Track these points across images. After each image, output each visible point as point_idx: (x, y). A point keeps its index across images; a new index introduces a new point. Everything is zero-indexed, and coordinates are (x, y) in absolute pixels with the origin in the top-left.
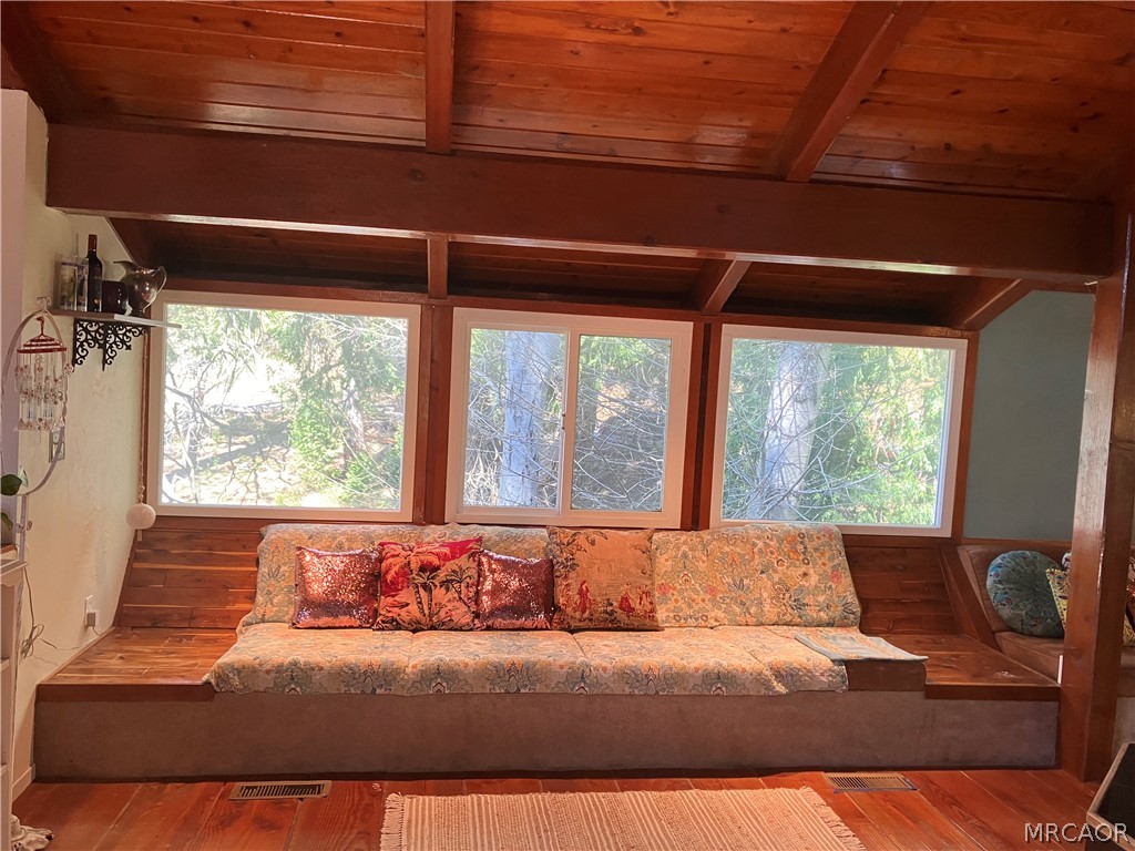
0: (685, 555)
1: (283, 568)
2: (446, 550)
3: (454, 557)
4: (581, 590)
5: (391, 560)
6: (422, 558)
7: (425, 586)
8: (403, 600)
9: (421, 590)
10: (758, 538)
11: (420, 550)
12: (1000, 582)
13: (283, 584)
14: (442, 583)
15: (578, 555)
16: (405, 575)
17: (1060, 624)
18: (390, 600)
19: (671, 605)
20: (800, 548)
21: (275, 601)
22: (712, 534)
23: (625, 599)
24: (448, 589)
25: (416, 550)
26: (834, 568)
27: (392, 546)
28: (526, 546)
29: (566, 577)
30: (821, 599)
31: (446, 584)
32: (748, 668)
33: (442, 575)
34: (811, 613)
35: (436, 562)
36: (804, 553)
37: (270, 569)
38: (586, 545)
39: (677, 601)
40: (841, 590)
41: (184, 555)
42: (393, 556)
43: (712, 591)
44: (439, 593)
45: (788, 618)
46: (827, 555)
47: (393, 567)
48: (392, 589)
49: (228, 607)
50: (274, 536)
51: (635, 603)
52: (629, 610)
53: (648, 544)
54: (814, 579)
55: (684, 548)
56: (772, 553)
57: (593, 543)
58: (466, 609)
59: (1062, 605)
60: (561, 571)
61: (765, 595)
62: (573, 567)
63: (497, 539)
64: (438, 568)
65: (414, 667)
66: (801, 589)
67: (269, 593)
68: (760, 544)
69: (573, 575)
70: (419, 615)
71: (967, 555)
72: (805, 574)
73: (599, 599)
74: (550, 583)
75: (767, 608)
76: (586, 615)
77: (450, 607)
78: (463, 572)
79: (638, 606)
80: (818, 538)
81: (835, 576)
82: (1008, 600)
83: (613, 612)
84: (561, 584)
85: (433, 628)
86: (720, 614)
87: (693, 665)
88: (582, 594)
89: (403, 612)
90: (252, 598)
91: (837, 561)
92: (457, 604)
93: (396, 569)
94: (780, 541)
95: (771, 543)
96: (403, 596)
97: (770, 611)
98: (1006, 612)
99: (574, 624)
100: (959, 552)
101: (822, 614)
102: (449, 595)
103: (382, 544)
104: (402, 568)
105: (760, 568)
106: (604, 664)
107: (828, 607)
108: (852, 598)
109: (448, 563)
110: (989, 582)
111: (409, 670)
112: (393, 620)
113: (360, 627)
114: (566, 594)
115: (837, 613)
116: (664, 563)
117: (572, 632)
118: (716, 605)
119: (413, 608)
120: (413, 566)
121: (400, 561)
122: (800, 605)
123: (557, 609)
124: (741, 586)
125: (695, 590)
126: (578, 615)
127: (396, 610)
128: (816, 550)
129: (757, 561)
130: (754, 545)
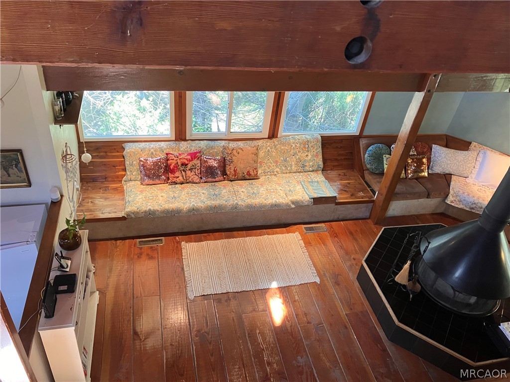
0: (269, 151)
1: (134, 162)
2: (189, 157)
3: (192, 160)
4: (234, 170)
5: (171, 161)
6: (182, 160)
7: (184, 171)
8: (177, 175)
9: (183, 172)
10: (293, 143)
11: (180, 157)
12: (369, 157)
13: (135, 168)
14: (189, 170)
15: (234, 158)
16: (177, 167)
17: (384, 171)
18: (173, 175)
19: (263, 168)
20: (307, 146)
21: (134, 174)
22: (278, 141)
23: (249, 172)
24: (191, 172)
25: (179, 157)
26: (317, 153)
27: (171, 155)
28: (215, 150)
29: (230, 165)
30: (311, 164)
31: (191, 170)
32: (284, 202)
33: (189, 166)
34: (307, 168)
35: (187, 162)
36: (308, 148)
37: (130, 163)
38: (236, 154)
39: (265, 167)
40: (318, 160)
41: (97, 156)
42: (172, 159)
43: (276, 162)
44: (188, 172)
45: (299, 171)
46: (315, 148)
47: (172, 163)
48: (173, 172)
49: (117, 174)
50: (128, 151)
51: (252, 173)
52: (249, 175)
53: (256, 151)
54: (310, 157)
55: (269, 148)
56: (297, 149)
57: (238, 153)
58: (197, 177)
59: (385, 166)
60: (227, 162)
61: (293, 163)
62: (232, 162)
63: (206, 148)
64: (187, 165)
65: (186, 208)
66: (305, 161)
67: (131, 171)
68: (294, 145)
69: (232, 164)
70: (182, 180)
71: (363, 142)
72: (307, 155)
73: (240, 172)
74: (224, 167)
75: (293, 167)
76: (236, 177)
77: (192, 177)
78: (196, 165)
79: (253, 174)
80: (313, 142)
81: (317, 155)
82: (370, 163)
83: (244, 176)
84: (228, 168)
85: (187, 183)
86: (278, 170)
87: (268, 203)
88: (235, 171)
89: (178, 179)
90: (125, 170)
91: (318, 150)
92: (195, 176)
93: (173, 164)
94: (300, 144)
95: (298, 145)
96: (177, 174)
97: (294, 168)
98: (368, 166)
99: (232, 179)
100: (360, 141)
101: (310, 168)
102: (192, 174)
103: (167, 154)
104: (175, 164)
105: (292, 154)
106: (242, 204)
107: (313, 166)
108: (321, 163)
109: (190, 162)
110: (366, 155)
111: (184, 209)
112: (175, 182)
113: (164, 183)
114: (230, 170)
115: (315, 168)
116: (261, 154)
117: (231, 181)
118: (277, 166)
119: (181, 178)
120: (179, 164)
121: (174, 162)
122: (304, 166)
123: (226, 174)
124: (285, 160)
125: (271, 163)
126: (233, 177)
127: (175, 179)
128: (312, 146)
129: (292, 152)
130: (292, 146)
